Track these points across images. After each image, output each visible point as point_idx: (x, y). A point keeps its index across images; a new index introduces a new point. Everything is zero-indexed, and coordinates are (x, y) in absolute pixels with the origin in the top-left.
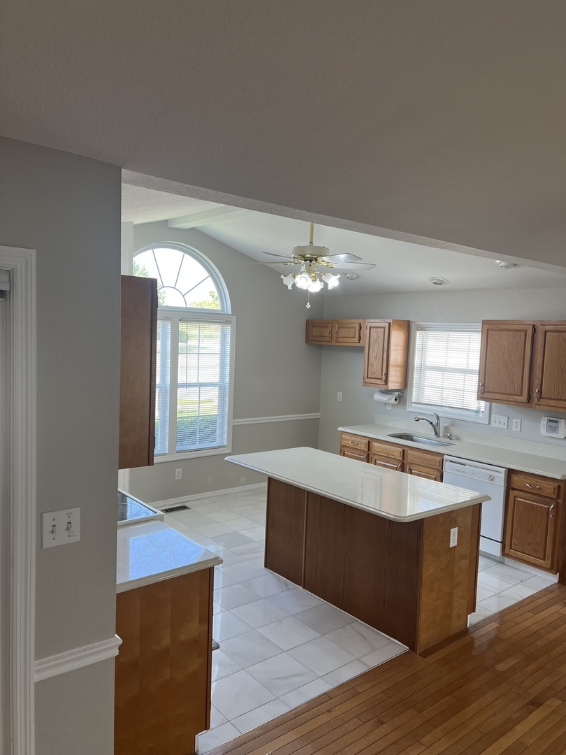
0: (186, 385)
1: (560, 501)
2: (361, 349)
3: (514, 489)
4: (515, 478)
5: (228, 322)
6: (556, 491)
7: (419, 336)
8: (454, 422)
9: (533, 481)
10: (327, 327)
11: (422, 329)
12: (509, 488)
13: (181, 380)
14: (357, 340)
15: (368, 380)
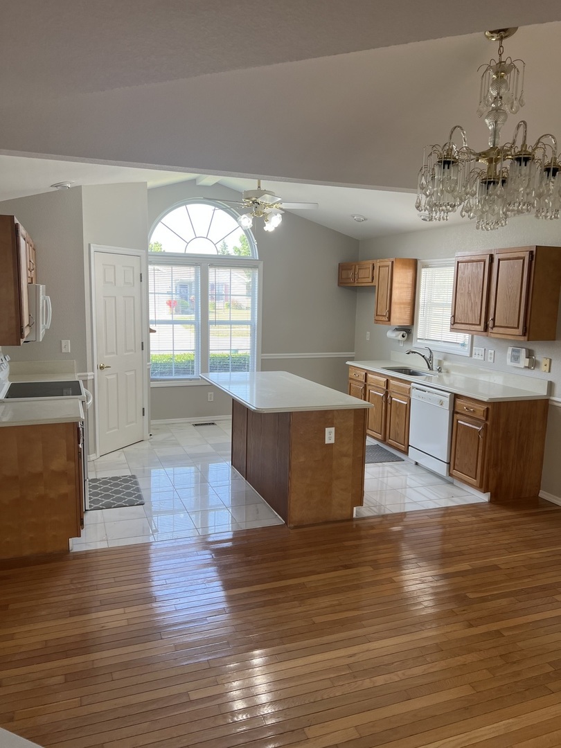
0: (216, 323)
1: (488, 423)
2: (371, 289)
3: (457, 413)
4: (459, 402)
5: (255, 267)
6: (485, 413)
7: (425, 274)
8: (447, 356)
9: (469, 404)
10: (351, 269)
11: (426, 266)
12: (454, 412)
13: (211, 317)
14: (370, 280)
15: (377, 318)
